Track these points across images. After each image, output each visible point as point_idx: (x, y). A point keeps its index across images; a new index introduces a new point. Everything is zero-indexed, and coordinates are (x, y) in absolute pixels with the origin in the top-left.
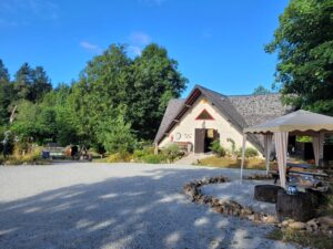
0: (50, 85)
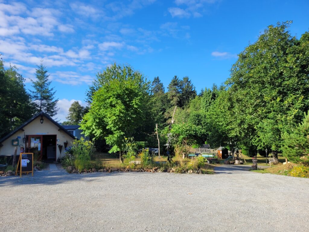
0: (194, 92)
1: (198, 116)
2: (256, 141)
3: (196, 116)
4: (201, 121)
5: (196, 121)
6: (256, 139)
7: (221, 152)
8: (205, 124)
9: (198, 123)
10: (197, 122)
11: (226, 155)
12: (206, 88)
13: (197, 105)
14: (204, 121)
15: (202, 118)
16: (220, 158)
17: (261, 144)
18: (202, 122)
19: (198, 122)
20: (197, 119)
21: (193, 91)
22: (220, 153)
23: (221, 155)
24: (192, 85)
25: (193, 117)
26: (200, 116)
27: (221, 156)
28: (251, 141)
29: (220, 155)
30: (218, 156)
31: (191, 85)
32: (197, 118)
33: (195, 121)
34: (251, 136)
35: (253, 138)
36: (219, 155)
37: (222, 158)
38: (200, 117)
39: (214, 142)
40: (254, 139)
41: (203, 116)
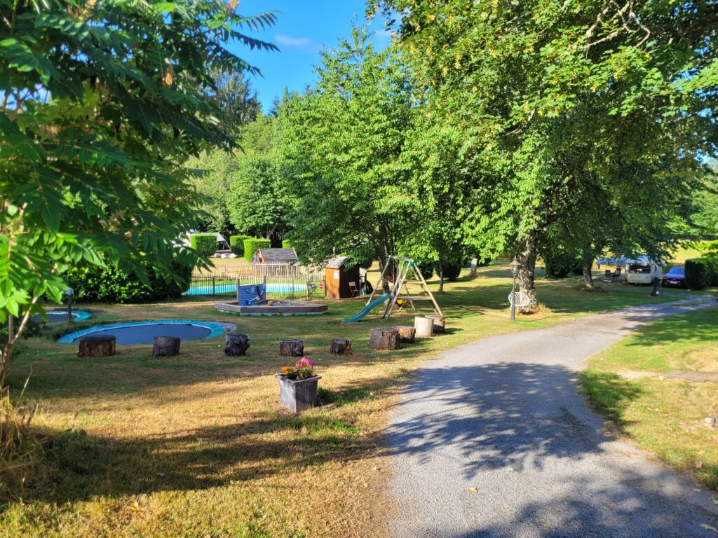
1: (264, 166)
2: (478, 228)
3: (257, 167)
4: (272, 181)
5: (257, 180)
6: (478, 221)
7: (337, 275)
8: (282, 190)
9: (262, 187)
10: (259, 184)
11: (352, 284)
12: (287, 88)
13: (262, 141)
14: (279, 183)
15: (274, 171)
16: (334, 296)
17: (496, 239)
18: (274, 185)
19: (263, 183)
20: (261, 175)
21: (252, 99)
22: (332, 277)
23: (337, 285)
24: (248, 81)
25: (247, 169)
26: (269, 166)
27: (336, 292)
28: (458, 230)
29: (333, 287)
30: (326, 288)
31: (244, 80)
32: (259, 171)
33: (255, 182)
34: (461, 211)
35: (470, 216)
36: (330, 287)
37: (342, 296)
38: (268, 170)
39: (312, 237)
40: (471, 220)
41: (278, 166)
